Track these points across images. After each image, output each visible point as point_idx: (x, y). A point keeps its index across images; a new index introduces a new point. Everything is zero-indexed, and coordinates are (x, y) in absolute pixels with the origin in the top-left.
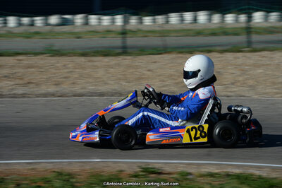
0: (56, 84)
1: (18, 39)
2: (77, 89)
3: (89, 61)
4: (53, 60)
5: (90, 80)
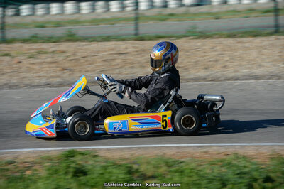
0: (206, 68)
1: (151, 22)
2: (230, 73)
3: (239, 43)
4: (199, 43)
5: (244, 63)
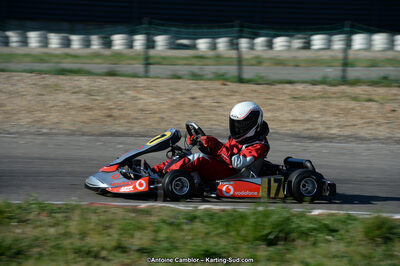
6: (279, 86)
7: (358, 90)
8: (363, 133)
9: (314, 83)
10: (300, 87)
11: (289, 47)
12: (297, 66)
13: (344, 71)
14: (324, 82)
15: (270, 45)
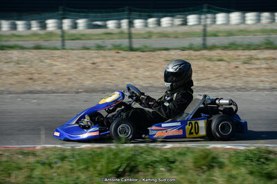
6: (159, 52)
7: (213, 53)
8: (214, 84)
9: (184, 49)
10: (173, 52)
11: (172, 25)
12: (176, 37)
13: (204, 40)
14: (191, 48)
15: (159, 24)
